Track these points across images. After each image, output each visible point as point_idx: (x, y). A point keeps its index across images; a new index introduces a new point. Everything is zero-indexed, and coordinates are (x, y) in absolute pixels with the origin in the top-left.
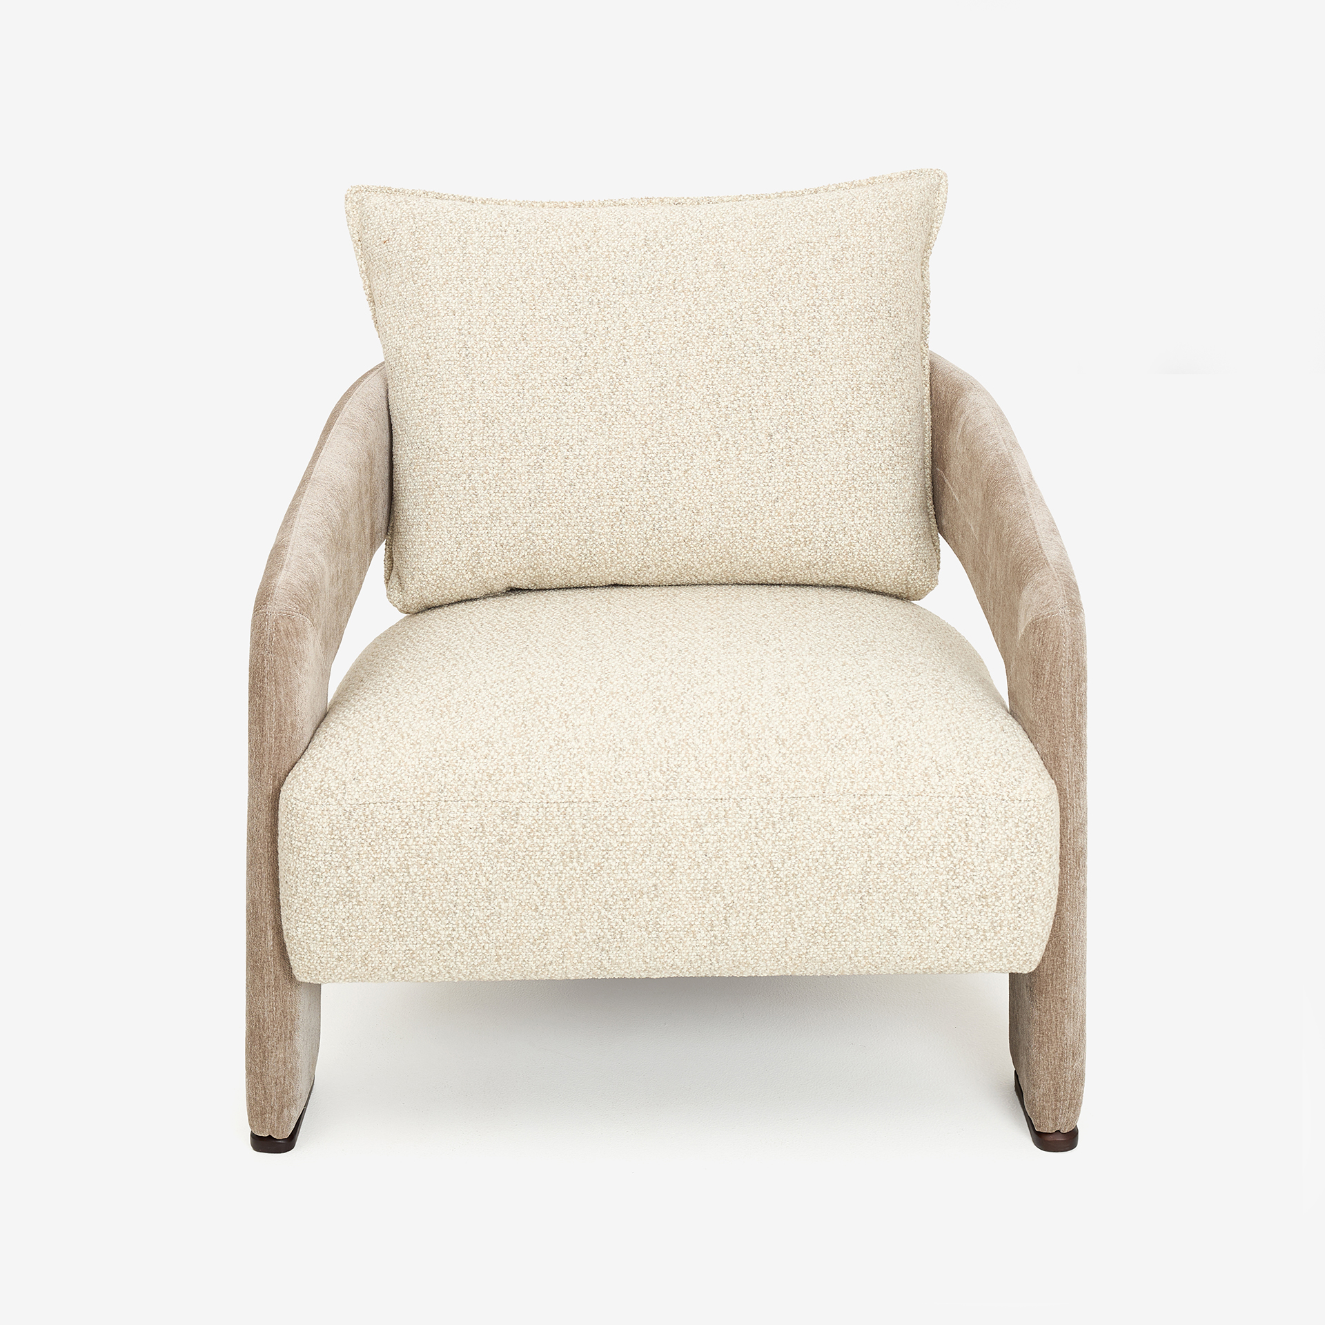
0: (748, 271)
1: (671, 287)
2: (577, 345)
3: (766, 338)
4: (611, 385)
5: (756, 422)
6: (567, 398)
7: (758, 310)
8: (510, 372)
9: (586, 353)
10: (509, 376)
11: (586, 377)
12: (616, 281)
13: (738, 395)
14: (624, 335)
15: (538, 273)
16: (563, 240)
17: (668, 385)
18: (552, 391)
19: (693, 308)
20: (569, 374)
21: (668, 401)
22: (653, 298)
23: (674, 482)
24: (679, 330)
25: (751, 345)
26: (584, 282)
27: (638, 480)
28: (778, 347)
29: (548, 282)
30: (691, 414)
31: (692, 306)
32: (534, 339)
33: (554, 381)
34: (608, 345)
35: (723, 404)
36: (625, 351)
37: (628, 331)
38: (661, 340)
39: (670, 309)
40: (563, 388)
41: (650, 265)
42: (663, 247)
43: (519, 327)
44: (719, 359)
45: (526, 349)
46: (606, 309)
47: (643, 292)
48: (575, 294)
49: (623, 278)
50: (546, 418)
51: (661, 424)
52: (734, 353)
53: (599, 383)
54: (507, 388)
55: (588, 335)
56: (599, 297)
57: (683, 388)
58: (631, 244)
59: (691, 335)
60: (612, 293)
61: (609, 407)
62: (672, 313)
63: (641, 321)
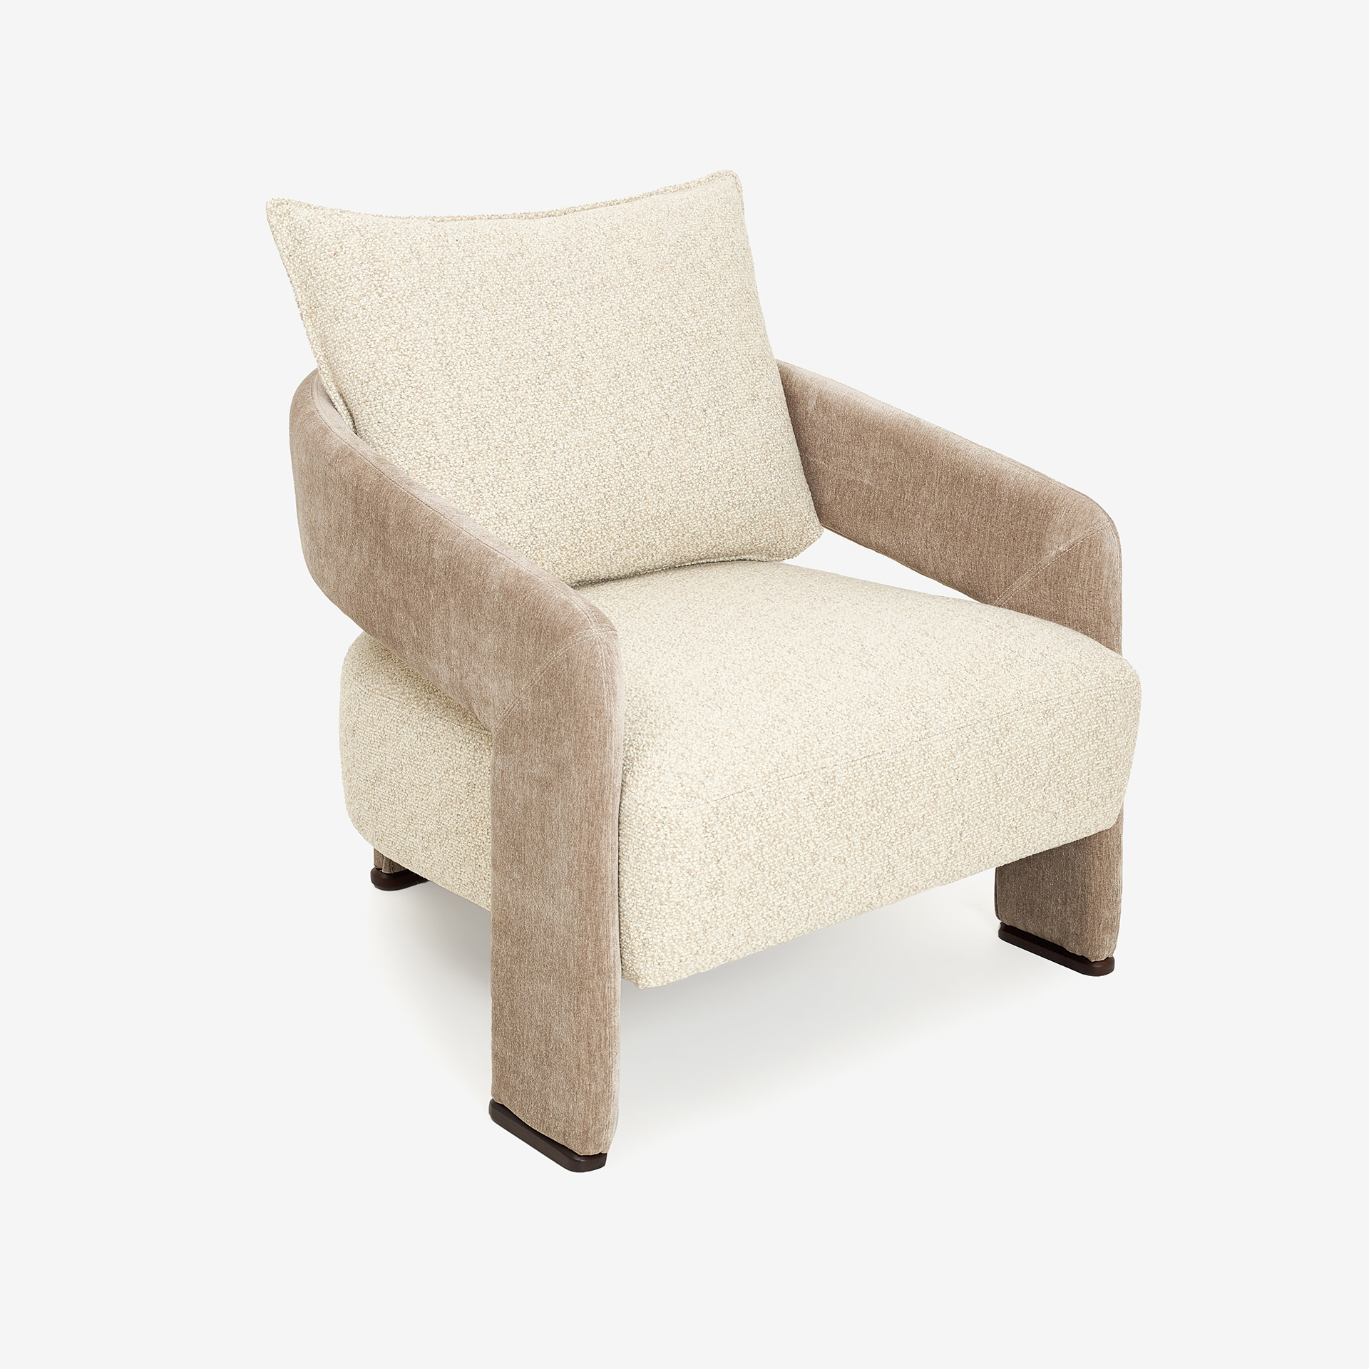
0: (655, 265)
1: (601, 285)
2: (540, 346)
3: (685, 323)
4: (576, 380)
5: (693, 400)
6: (542, 396)
7: (673, 298)
8: (490, 377)
9: (549, 353)
10: (490, 380)
11: (554, 375)
12: (555, 283)
13: (675, 377)
14: (575, 332)
15: (490, 280)
16: (499, 248)
17: (621, 375)
18: (529, 391)
19: (624, 302)
20: (539, 374)
21: (624, 390)
22: (589, 296)
23: (642, 464)
24: (618, 323)
25: (675, 330)
26: (530, 286)
27: (614, 466)
28: (695, 330)
29: (500, 289)
30: (643, 400)
31: (623, 300)
32: (504, 343)
33: (529, 382)
34: (565, 343)
35: (666, 387)
36: (580, 347)
37: (578, 329)
38: (607, 334)
39: (606, 305)
40: (538, 387)
41: (577, 267)
42: (580, 250)
43: (488, 333)
44: (654, 346)
45: (499, 353)
46: (554, 310)
47: (580, 292)
48: (525, 298)
49: (560, 281)
50: (530, 417)
51: (622, 412)
52: (665, 339)
53: (566, 380)
54: (490, 392)
55: (547, 336)
56: (546, 300)
57: (633, 376)
58: (554, 250)
59: (629, 327)
60: (555, 295)
61: (578, 401)
62: (608, 308)
63: (586, 319)
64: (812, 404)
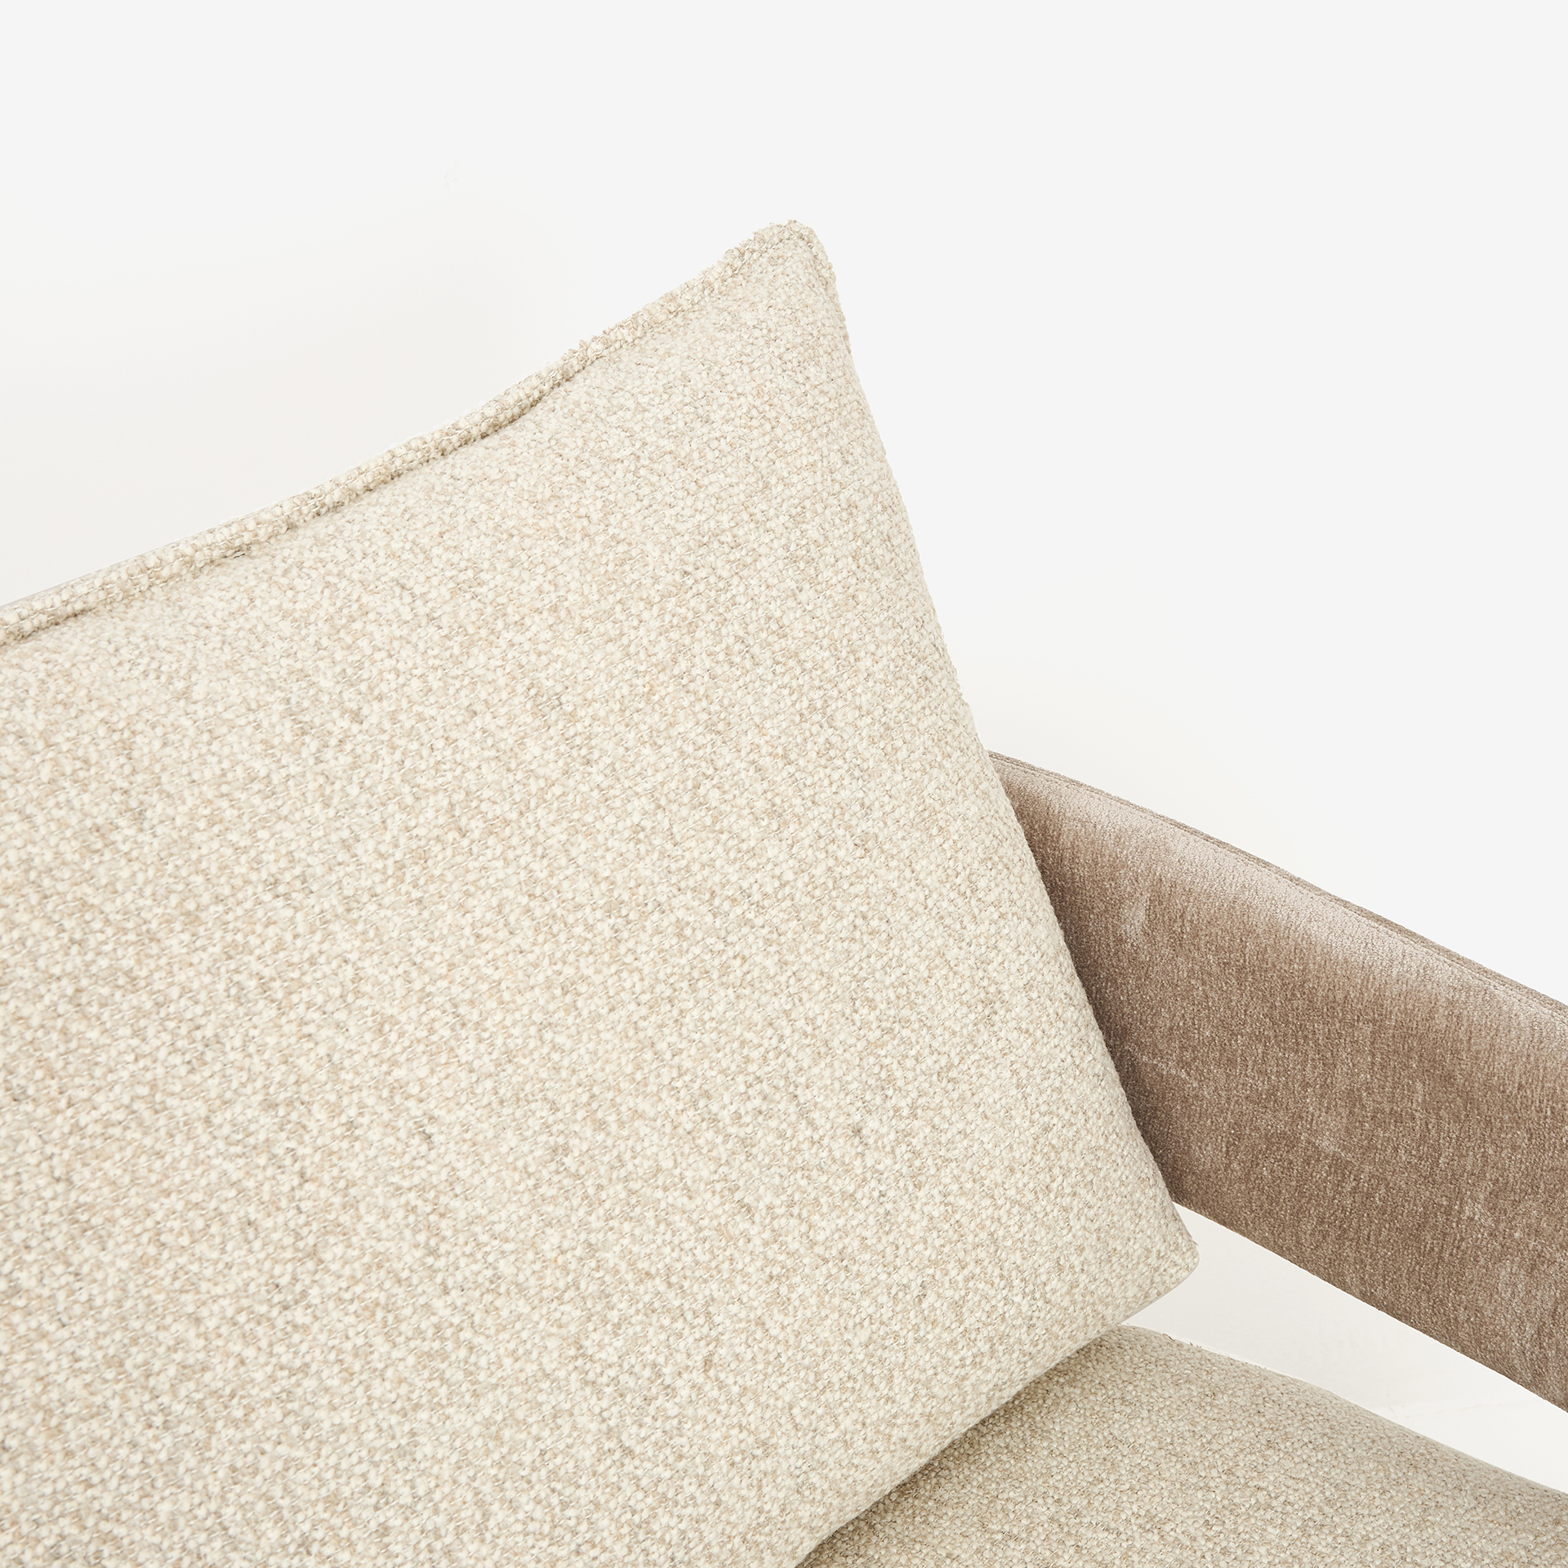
0: (626, 690)
1: (453, 835)
2: (262, 1161)
3: (752, 864)
4: (416, 1232)
5: (815, 1115)
6: (304, 1348)
7: (702, 791)
8: (83, 1365)
9: (302, 1175)
10: (88, 1378)
11: (333, 1251)
12: (281, 889)
13: (752, 1068)
14: (388, 1053)
15: (20, 972)
16: (40, 819)
17: (572, 1142)
18: (250, 1353)
19: (540, 869)
20: (278, 1270)
21: (591, 1191)
22: (416, 894)
23: (690, 1411)
24: (531, 957)
25: (726, 906)
26: (186, 937)
27: (601, 1468)
28: (789, 876)
29: (70, 991)
30: (659, 1194)
31: (535, 866)
32: (118, 1212)
33: (242, 1318)
34: (353, 1112)
35: (725, 1116)
36: (411, 1103)
37: (393, 1037)
38: (498, 1017)
39: (480, 906)
40: (280, 1323)
41: (354, 790)
42: (357, 717)
43: (48, 1194)
44: (668, 992)
45: (106, 1258)
46: (295, 998)
47: (379, 890)
48: (175, 992)
49: (298, 871)
50: (267, 1447)
51: (598, 1269)
52: (697, 950)
53: (380, 1247)
54: (94, 1424)
55: (282, 1111)
56: (256, 966)
57: (614, 1128)
58: (259, 748)
59: (571, 958)
60: (288, 937)
61: (438, 1304)
62: (489, 916)
63: (417, 986)
64: (1134, 920)
